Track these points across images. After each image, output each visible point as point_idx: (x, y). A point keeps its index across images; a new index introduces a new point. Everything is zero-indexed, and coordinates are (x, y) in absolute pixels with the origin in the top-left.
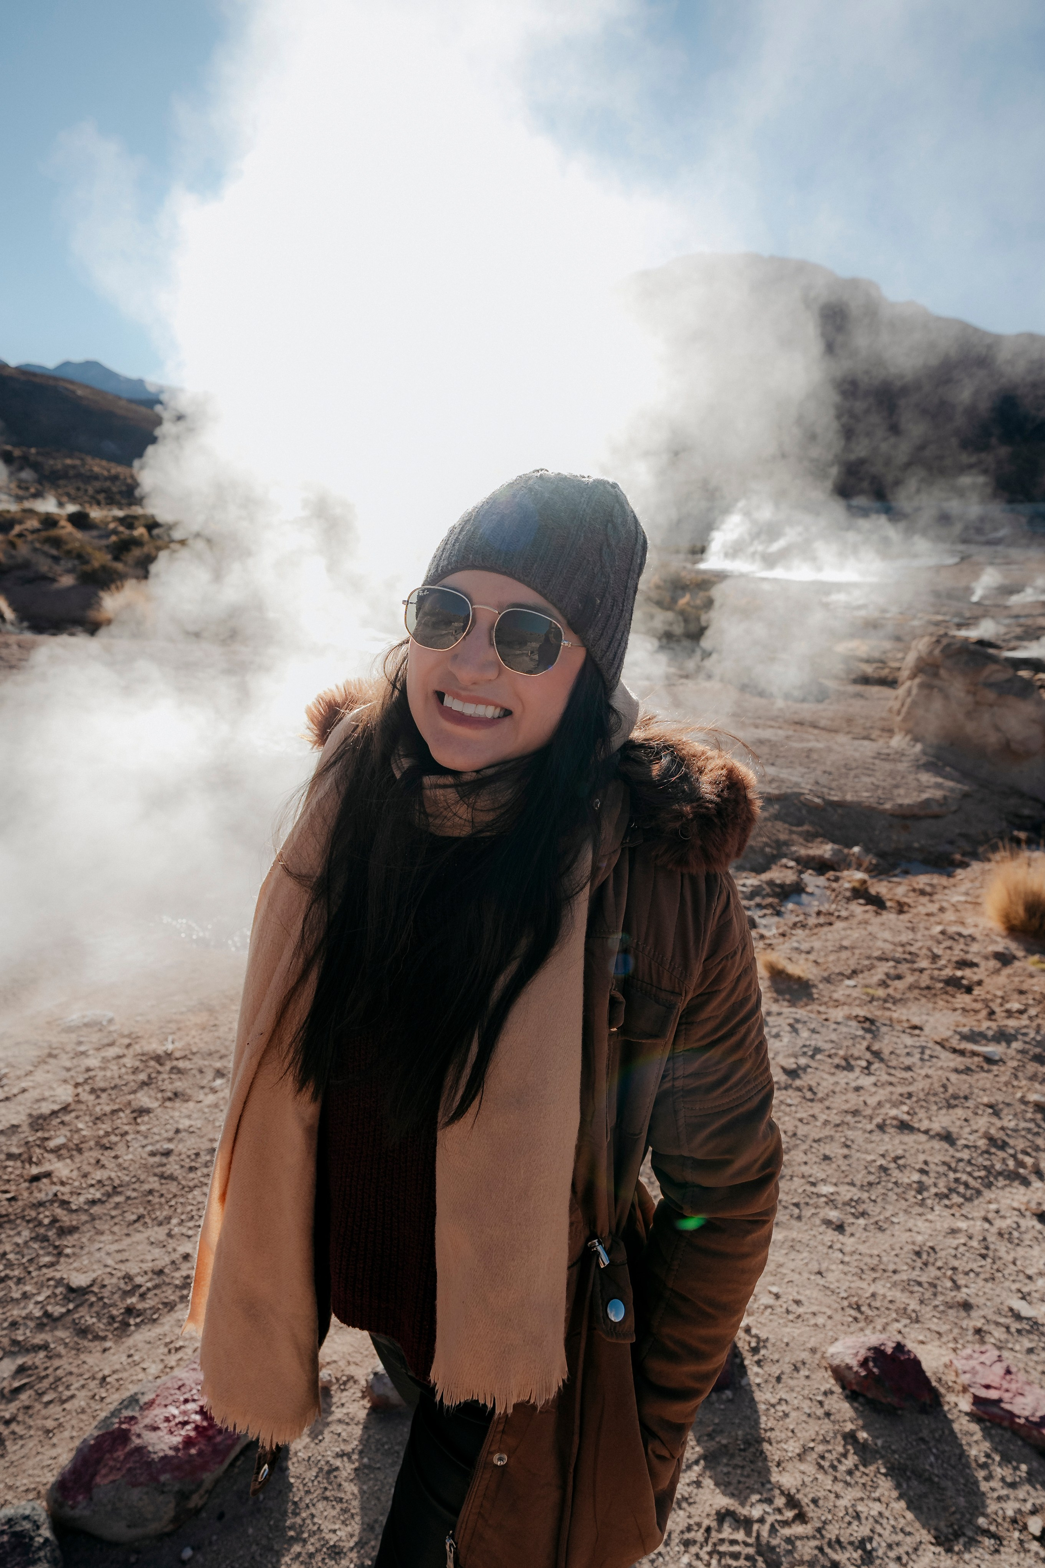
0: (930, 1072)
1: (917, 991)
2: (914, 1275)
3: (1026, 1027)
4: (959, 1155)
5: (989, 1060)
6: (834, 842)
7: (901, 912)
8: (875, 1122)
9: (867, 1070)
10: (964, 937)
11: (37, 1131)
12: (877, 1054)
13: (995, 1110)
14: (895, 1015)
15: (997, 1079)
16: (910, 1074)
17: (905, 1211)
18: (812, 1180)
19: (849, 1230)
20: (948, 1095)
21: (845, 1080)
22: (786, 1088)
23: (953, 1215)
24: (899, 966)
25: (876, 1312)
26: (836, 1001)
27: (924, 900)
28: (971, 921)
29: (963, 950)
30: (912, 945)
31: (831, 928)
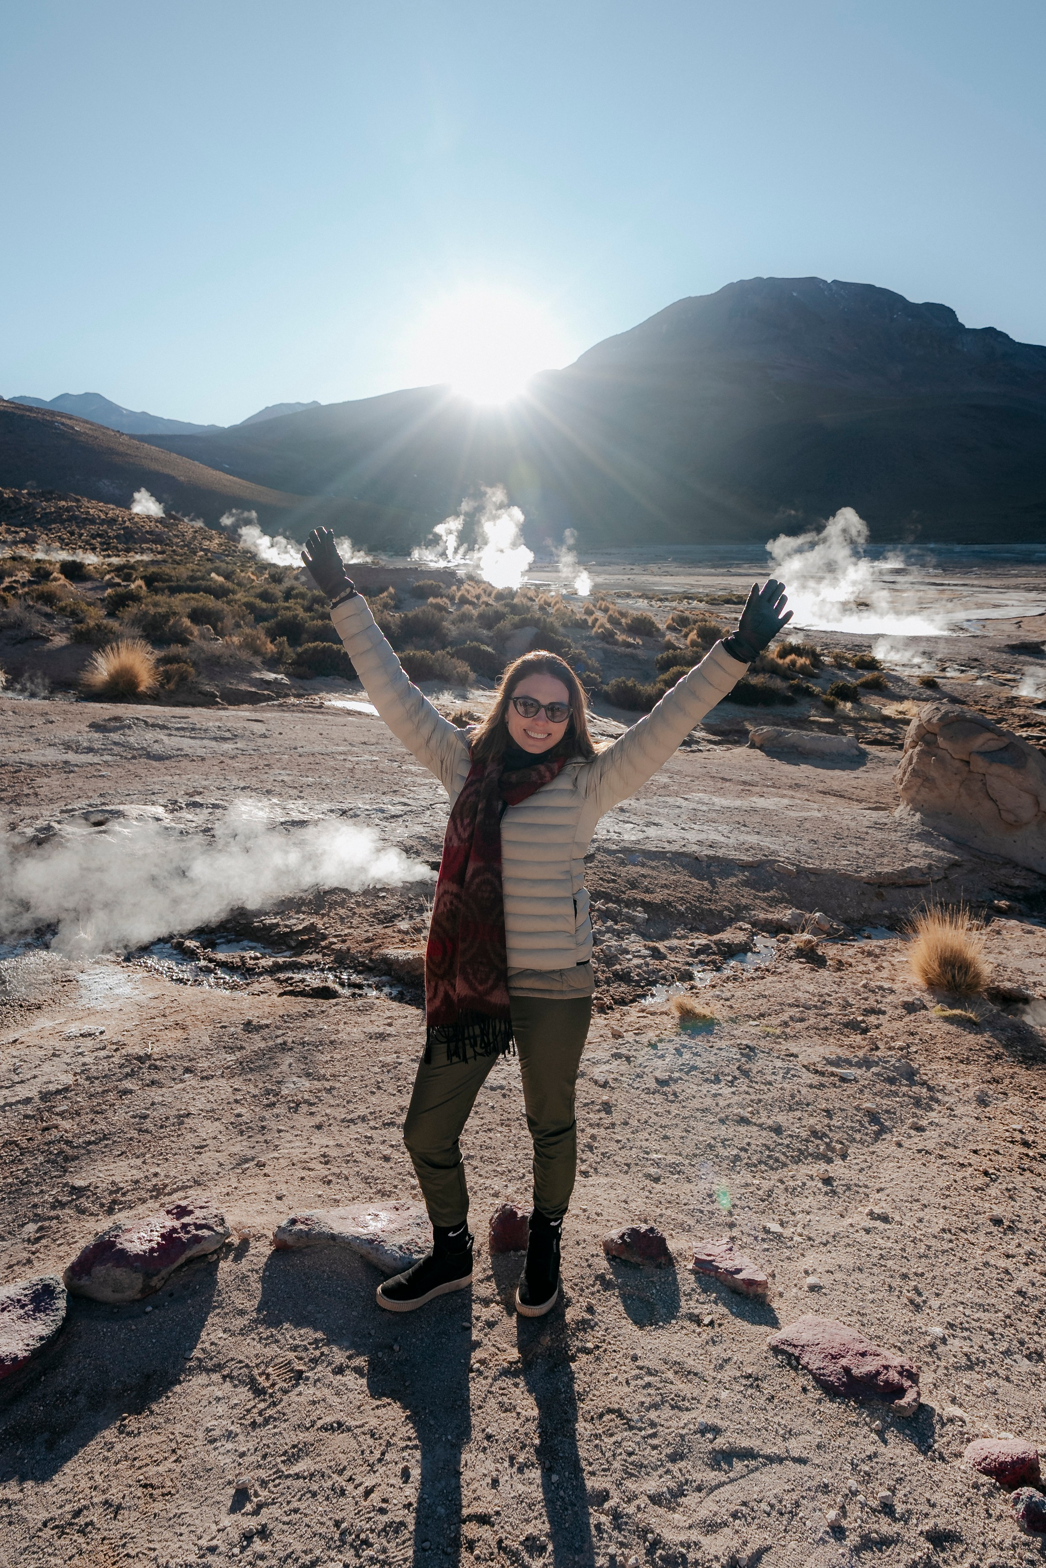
0: (786, 1086)
1: (813, 1031)
3: (893, 1057)
4: (780, 1141)
5: (844, 1079)
6: (797, 908)
7: (839, 970)
8: (718, 1117)
9: (731, 1083)
10: (884, 990)
11: (46, 1102)
12: (746, 1073)
13: (829, 1113)
14: (779, 1047)
15: (844, 1092)
16: (768, 1087)
17: (716, 1172)
18: (648, 1150)
19: (662, 1180)
20: (793, 1102)
22: (653, 1093)
23: (754, 1177)
24: (807, 1011)
27: (867, 960)
28: (901, 979)
29: (877, 1001)
30: (830, 996)
31: (760, 981)
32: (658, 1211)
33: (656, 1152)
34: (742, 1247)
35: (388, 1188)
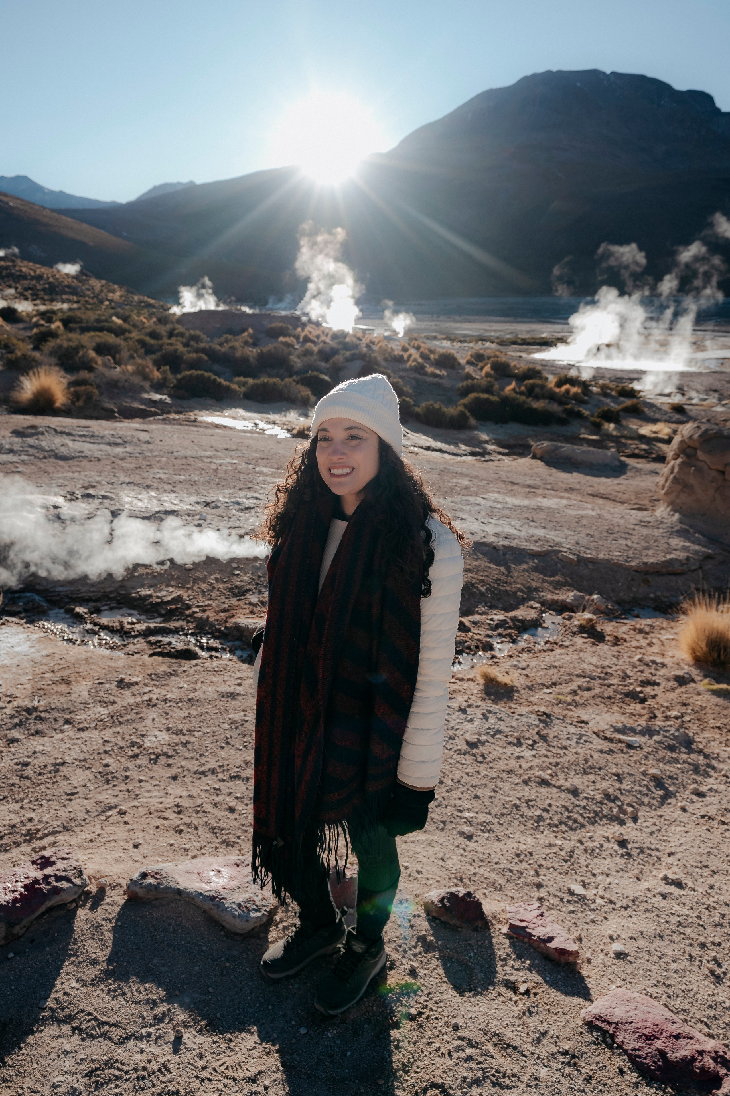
0: (579, 750)
1: (598, 700)
2: (509, 866)
3: (671, 726)
4: (578, 803)
5: (630, 746)
7: (615, 644)
8: (522, 778)
9: (532, 747)
10: (657, 664)
12: (544, 738)
13: (619, 778)
14: (571, 713)
15: (631, 758)
16: (564, 751)
17: (522, 832)
18: (461, 809)
19: (475, 838)
20: (588, 765)
21: (512, 752)
22: (464, 754)
23: (556, 837)
24: (592, 681)
25: (472, 882)
26: (530, 702)
27: (639, 637)
28: (670, 654)
29: (651, 674)
30: (611, 668)
31: (550, 653)
32: (472, 870)
33: (469, 810)
34: (550, 909)
35: (232, 839)
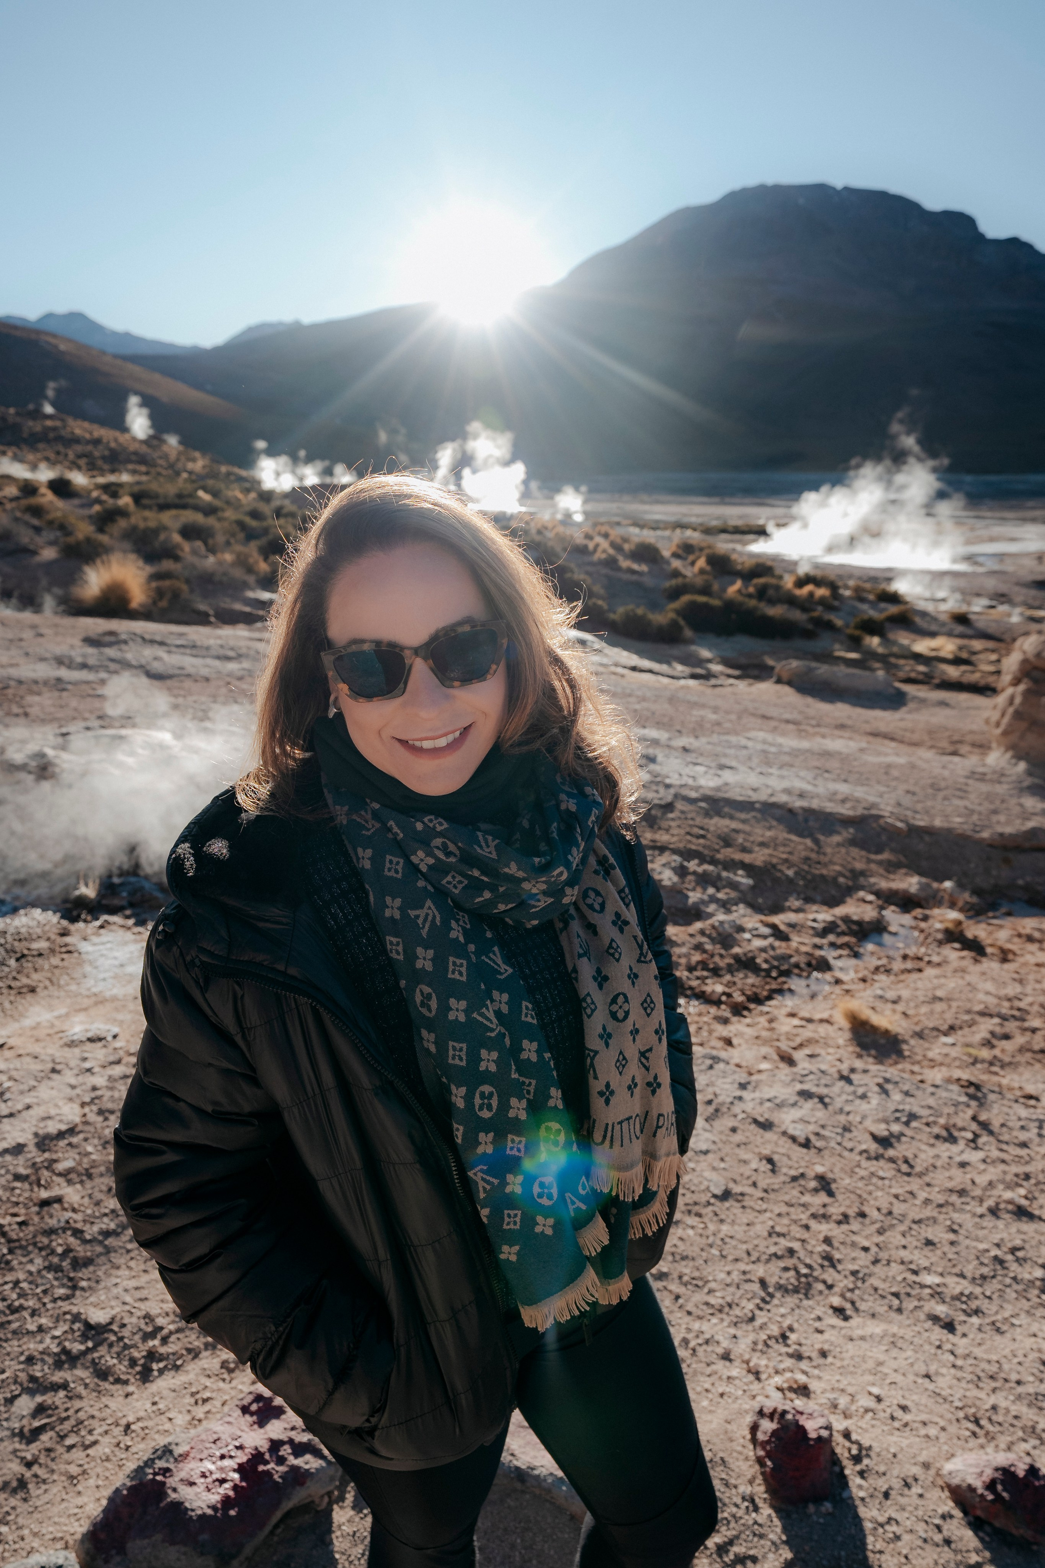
6: (920, 875)
7: (1004, 960)
11: (44, 1151)
12: (984, 1125)
14: (1005, 1082)
21: (947, 1154)
24: (1006, 1023)
26: (931, 1060)
27: (1032, 948)
31: (919, 976)
